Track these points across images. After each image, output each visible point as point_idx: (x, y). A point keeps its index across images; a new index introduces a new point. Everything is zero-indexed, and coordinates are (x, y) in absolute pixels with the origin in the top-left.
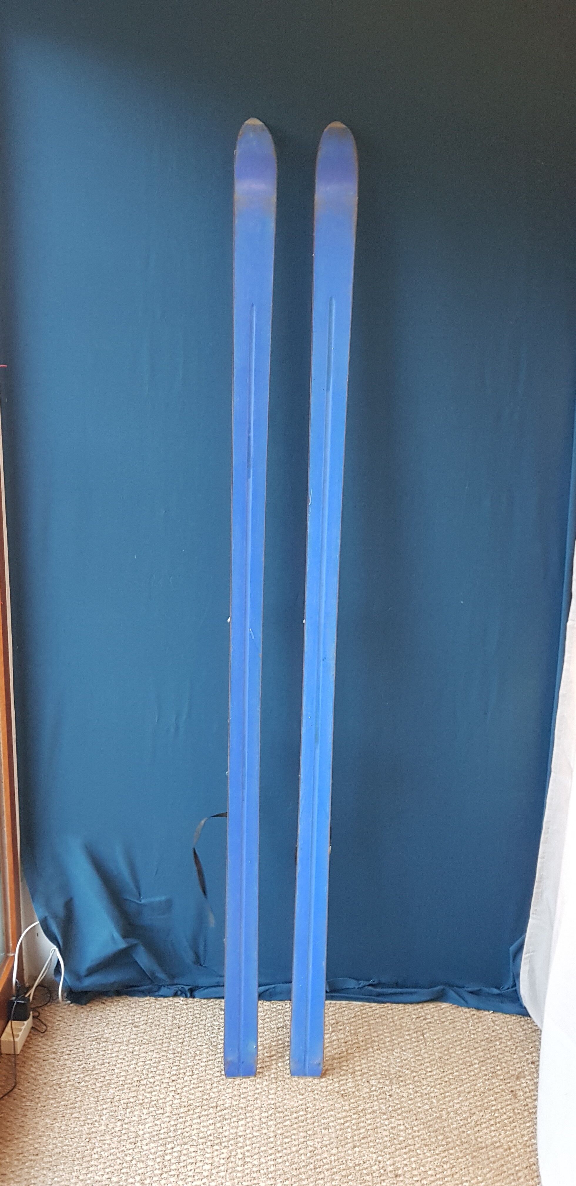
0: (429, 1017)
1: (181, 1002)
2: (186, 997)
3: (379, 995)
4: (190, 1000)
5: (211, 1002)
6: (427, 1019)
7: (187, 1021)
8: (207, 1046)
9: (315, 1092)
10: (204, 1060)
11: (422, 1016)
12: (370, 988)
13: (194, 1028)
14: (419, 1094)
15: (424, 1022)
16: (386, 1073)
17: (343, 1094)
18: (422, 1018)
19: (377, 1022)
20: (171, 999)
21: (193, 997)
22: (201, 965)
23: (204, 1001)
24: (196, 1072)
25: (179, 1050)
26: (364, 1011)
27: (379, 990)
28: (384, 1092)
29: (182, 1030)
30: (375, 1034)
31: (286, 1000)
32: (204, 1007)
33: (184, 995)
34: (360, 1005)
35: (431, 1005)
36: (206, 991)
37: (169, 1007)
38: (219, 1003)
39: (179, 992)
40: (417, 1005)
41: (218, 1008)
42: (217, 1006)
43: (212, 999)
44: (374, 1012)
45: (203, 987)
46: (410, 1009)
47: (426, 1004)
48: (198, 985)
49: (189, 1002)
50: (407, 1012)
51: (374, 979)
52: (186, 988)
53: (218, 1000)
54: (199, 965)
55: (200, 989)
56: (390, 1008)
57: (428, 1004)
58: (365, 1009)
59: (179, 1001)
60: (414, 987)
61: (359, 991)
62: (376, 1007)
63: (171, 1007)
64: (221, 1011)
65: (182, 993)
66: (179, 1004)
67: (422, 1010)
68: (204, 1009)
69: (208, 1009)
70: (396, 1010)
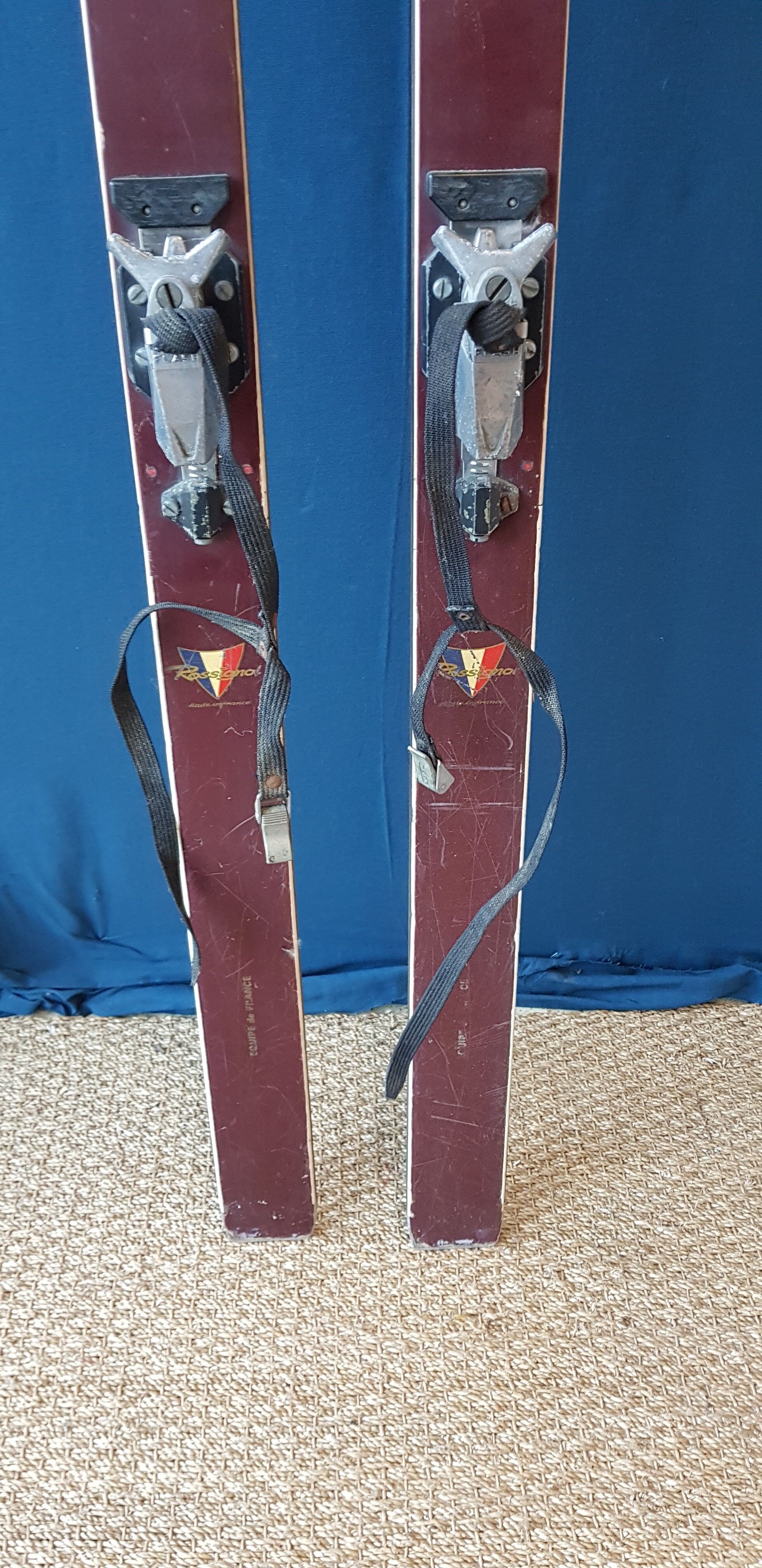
0: (710, 1046)
1: (53, 1030)
2: (68, 1013)
3: (573, 992)
4: (77, 1023)
5: (132, 1026)
6: (707, 1053)
7: (65, 1089)
8: (110, 1170)
9: (411, 1319)
10: (100, 1217)
11: (693, 1047)
12: (554, 977)
13: (81, 1111)
14: (708, 1312)
15: (700, 1064)
16: (609, 1241)
17: (490, 1321)
18: (691, 1053)
19: (574, 1070)
20: (28, 1020)
21: (86, 1013)
22: (98, 939)
23: (115, 1024)
24: (72, 1260)
25: (32, 1186)
26: (536, 1038)
27: (572, 981)
28: (608, 1310)
29: (47, 1118)
30: (571, 1110)
31: (329, 1012)
32: (113, 1040)
33: (62, 1008)
34: (524, 1019)
35: (712, 1012)
36: (118, 999)
37: (20, 1045)
38: (154, 1028)
39: (48, 1005)
40: (674, 1012)
41: (149, 1045)
42: (147, 1038)
43: (135, 1018)
44: (564, 1038)
45: (109, 989)
46: (659, 1024)
47: (699, 1008)
48: (92, 986)
49: (74, 1029)
50: (649, 1036)
51: (562, 955)
52: (64, 997)
53: (150, 1020)
54: (89, 939)
55: (102, 995)
56: (604, 1024)
57: (705, 1010)
58: (539, 1029)
59: (48, 1028)
60: (668, 968)
61: (522, 983)
62: (566, 1022)
63: (25, 1047)
64: (157, 1051)
65: (55, 1004)
66: (46, 1035)
67: (690, 1028)
68: (112, 1048)
69: (123, 1047)
70: (622, 1031)
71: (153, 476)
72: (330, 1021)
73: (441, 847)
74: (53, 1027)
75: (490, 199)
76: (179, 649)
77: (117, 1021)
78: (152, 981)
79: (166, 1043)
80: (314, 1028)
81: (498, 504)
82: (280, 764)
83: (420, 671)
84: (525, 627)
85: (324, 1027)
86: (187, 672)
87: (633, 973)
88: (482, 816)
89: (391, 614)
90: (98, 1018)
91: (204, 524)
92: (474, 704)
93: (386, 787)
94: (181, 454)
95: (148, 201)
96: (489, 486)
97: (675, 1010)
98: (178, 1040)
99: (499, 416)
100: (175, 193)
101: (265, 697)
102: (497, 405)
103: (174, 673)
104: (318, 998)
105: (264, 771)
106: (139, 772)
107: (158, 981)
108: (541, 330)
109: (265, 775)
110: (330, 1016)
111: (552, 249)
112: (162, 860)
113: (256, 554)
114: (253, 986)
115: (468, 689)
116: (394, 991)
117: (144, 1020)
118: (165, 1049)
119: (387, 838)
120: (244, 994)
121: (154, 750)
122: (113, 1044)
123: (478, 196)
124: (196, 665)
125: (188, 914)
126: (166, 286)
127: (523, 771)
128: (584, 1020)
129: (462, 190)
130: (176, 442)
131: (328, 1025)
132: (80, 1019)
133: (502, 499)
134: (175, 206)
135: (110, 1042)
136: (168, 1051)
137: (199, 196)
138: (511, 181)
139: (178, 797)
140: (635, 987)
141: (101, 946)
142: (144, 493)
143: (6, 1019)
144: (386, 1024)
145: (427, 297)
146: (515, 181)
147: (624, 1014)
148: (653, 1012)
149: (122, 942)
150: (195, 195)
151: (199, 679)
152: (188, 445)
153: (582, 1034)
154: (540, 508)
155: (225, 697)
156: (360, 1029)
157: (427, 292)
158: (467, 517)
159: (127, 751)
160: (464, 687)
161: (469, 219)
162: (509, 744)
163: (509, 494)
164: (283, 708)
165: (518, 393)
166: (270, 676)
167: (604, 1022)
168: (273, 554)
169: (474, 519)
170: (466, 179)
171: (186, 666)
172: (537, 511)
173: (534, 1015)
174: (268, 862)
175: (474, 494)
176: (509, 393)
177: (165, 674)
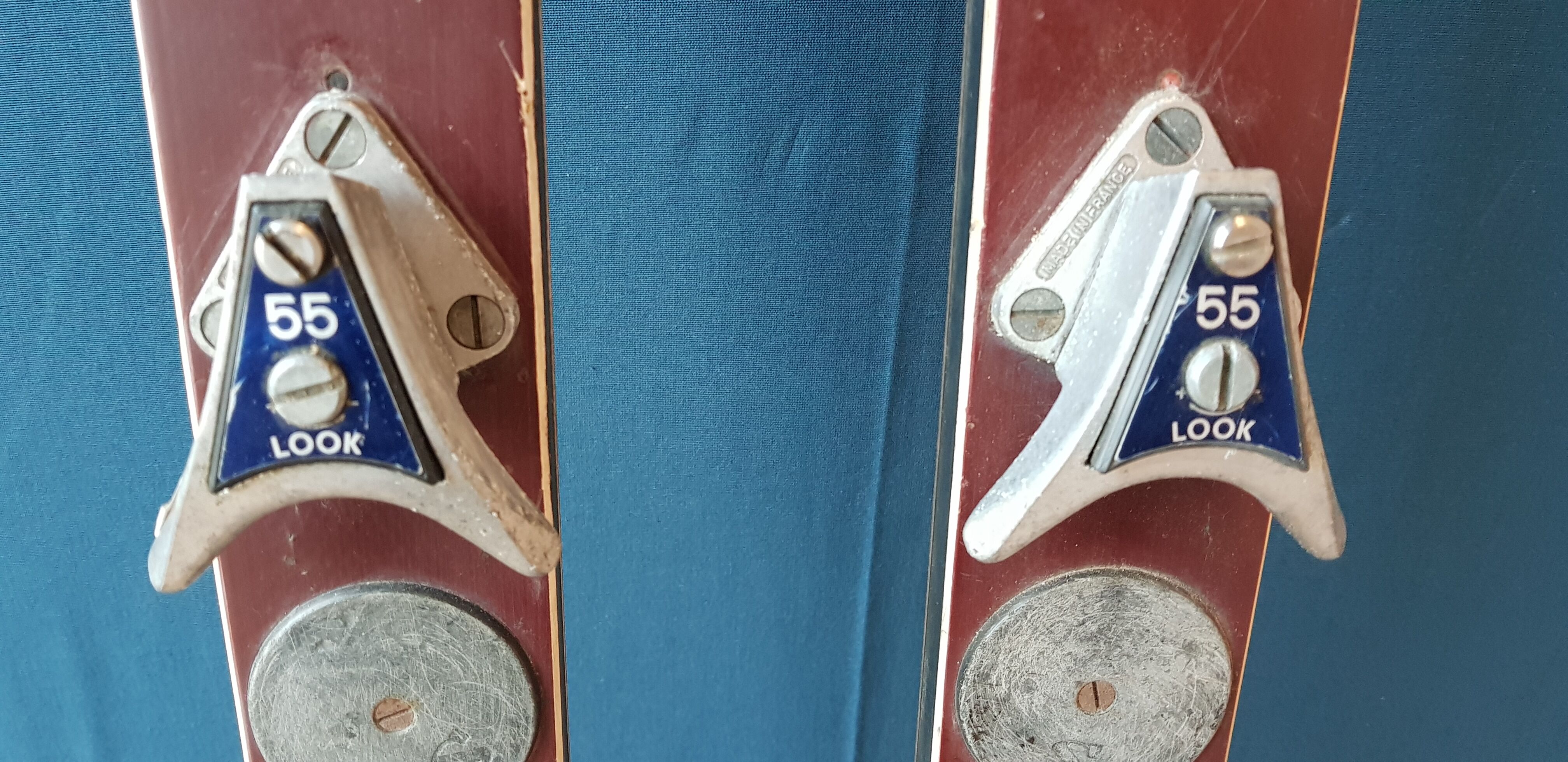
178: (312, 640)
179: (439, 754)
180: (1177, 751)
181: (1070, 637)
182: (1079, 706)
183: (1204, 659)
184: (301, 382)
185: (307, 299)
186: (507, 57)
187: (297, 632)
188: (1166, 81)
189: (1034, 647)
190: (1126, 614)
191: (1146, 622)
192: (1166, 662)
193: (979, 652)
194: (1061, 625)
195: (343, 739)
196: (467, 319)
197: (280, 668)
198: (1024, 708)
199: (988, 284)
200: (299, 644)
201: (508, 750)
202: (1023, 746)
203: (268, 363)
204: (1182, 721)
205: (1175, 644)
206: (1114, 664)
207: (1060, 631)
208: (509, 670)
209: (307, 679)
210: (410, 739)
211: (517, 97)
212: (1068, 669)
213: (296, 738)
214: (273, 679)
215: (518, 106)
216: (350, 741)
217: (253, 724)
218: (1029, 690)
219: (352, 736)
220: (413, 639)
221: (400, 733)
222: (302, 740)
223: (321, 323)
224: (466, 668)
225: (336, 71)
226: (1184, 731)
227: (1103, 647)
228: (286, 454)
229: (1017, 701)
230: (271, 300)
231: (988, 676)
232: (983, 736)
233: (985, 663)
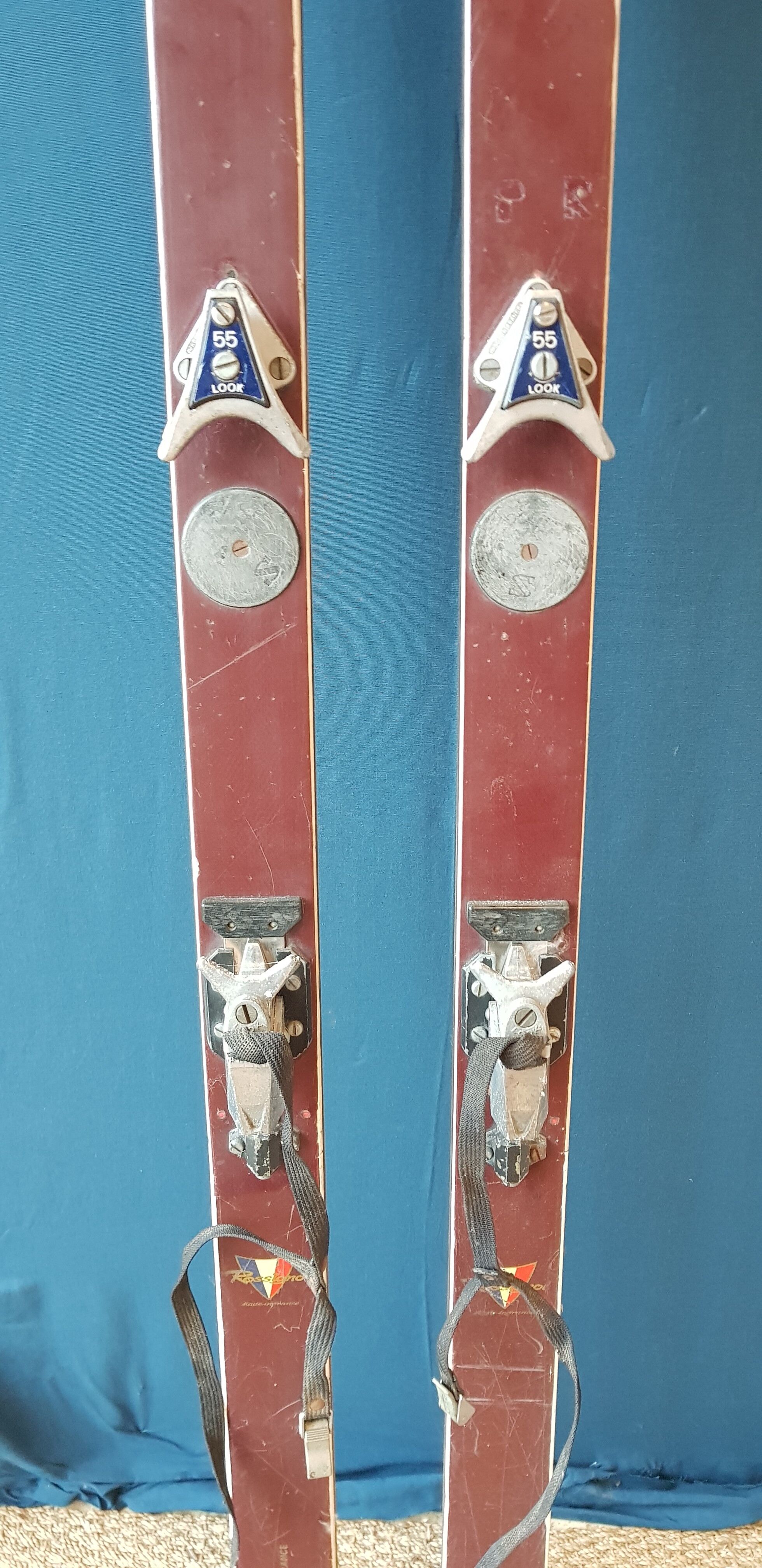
1: (86, 1525)
2: (103, 1507)
3: (610, 1508)
4: (112, 1518)
12: (592, 1490)
20: (62, 1513)
21: (121, 1508)
22: (138, 1431)
23: (149, 1522)
27: (611, 1496)
32: (146, 1542)
33: (97, 1501)
34: (561, 1535)
35: (754, 1535)
36: (154, 1494)
37: (53, 1542)
38: (188, 1529)
39: (84, 1497)
40: (715, 1533)
41: (182, 1549)
42: (181, 1541)
43: (169, 1516)
44: (602, 1560)
45: (144, 1483)
46: (700, 1547)
47: (740, 1529)
48: (129, 1480)
49: (108, 1526)
50: (690, 1562)
51: (601, 1462)
52: (101, 1491)
53: (185, 1520)
54: (129, 1432)
55: (137, 1489)
56: (643, 1545)
57: (746, 1531)
58: (577, 1548)
59: (82, 1524)
60: (709, 1482)
61: (560, 1495)
62: (605, 1542)
63: (58, 1546)
64: (189, 1558)
65: (90, 1495)
66: (79, 1532)
67: (730, 1554)
68: (145, 1551)
69: (156, 1551)
70: (662, 1554)
71: (224, 1117)
72: (365, 1529)
73: (474, 1438)
74: (87, 1523)
75: (520, 926)
76: (236, 1257)
77: (152, 1518)
78: (189, 1477)
79: (199, 1547)
80: (348, 1537)
81: (528, 1157)
82: (324, 1389)
83: (457, 1295)
84: (553, 1251)
85: (359, 1537)
86: (241, 1275)
87: (670, 1488)
88: (514, 1411)
89: (435, 1152)
90: (133, 1514)
91: (266, 1165)
92: (506, 1314)
93: (428, 1303)
94: (249, 1127)
95: (233, 919)
96: (520, 1145)
97: (717, 1531)
98: (212, 1545)
99: (527, 1109)
100: (255, 914)
101: (313, 1335)
102: (525, 1102)
103: (231, 1276)
104: (355, 1503)
105: (309, 1396)
106: (193, 1360)
107: (195, 1476)
108: (565, 1020)
109: (309, 1399)
110: (365, 1523)
111: (573, 977)
112: (208, 1443)
113: (310, 1216)
114: (289, 1554)
115: (501, 1301)
116: (430, 1499)
117: (179, 1519)
118: (197, 1555)
119: (427, 1348)
120: (279, 1561)
121: (207, 1339)
122: (146, 1547)
123: (509, 924)
124: (251, 1271)
125: (231, 1496)
126: (244, 1006)
127: (553, 1372)
128: (623, 1540)
129: (497, 919)
130: (245, 1118)
131: (364, 1534)
132: (114, 1514)
133: (532, 1150)
134: (254, 923)
135: (143, 1544)
136: (201, 1557)
137: (276, 916)
138: (538, 914)
139: (227, 1381)
140: (675, 1506)
141: (141, 1439)
142: (213, 1130)
143: (40, 1509)
144: (422, 1535)
145: (467, 994)
146: (542, 913)
147: (663, 1533)
148: (693, 1532)
149: (162, 1435)
150: (273, 915)
151: (255, 1283)
152: (254, 1119)
153: (621, 1557)
154: (566, 1154)
155: (276, 1298)
156: (396, 1540)
157: (467, 990)
158: (500, 1167)
159: (183, 1339)
160: (497, 1299)
161: (502, 939)
162: (539, 1349)
163: (538, 1146)
164: (329, 1346)
165: (543, 1094)
166: (318, 1316)
167: (643, 1542)
168: (325, 1216)
169: (506, 1170)
170: (500, 911)
171: (241, 1271)
172: (563, 1156)
173: (572, 1531)
174: (309, 1477)
175: (506, 1150)
176: (535, 1094)
177: (222, 1276)
178: (210, 511)
179: (258, 568)
180: (568, 581)
181: (516, 522)
182: (523, 557)
183: (575, 533)
184: (225, 362)
185: (228, 333)
186: (294, 265)
187: (204, 507)
188: (535, 275)
189: (502, 527)
190: (539, 511)
191: (548, 515)
192: (559, 534)
193: (478, 530)
194: (512, 516)
195: (220, 559)
196: (276, 367)
197: (196, 524)
198: (499, 558)
199: (472, 361)
200: (205, 512)
201: (287, 567)
202: (500, 577)
203: (212, 356)
204: (569, 564)
205: (562, 525)
206: (536, 535)
207: (511, 518)
208: (289, 528)
209: (207, 529)
210: (247, 560)
211: (296, 281)
212: (517, 538)
213: (201, 558)
214: (193, 529)
215: (297, 284)
216: (223, 560)
217: (183, 551)
218: (501, 548)
219: (223, 558)
220: (250, 512)
221: (243, 558)
222: (203, 559)
223: (231, 342)
224: (271, 527)
225: (232, 271)
226: (570, 570)
227: (530, 527)
228: (217, 392)
229: (496, 554)
230: (215, 333)
231: (482, 542)
232: (482, 572)
233: (481, 534)
